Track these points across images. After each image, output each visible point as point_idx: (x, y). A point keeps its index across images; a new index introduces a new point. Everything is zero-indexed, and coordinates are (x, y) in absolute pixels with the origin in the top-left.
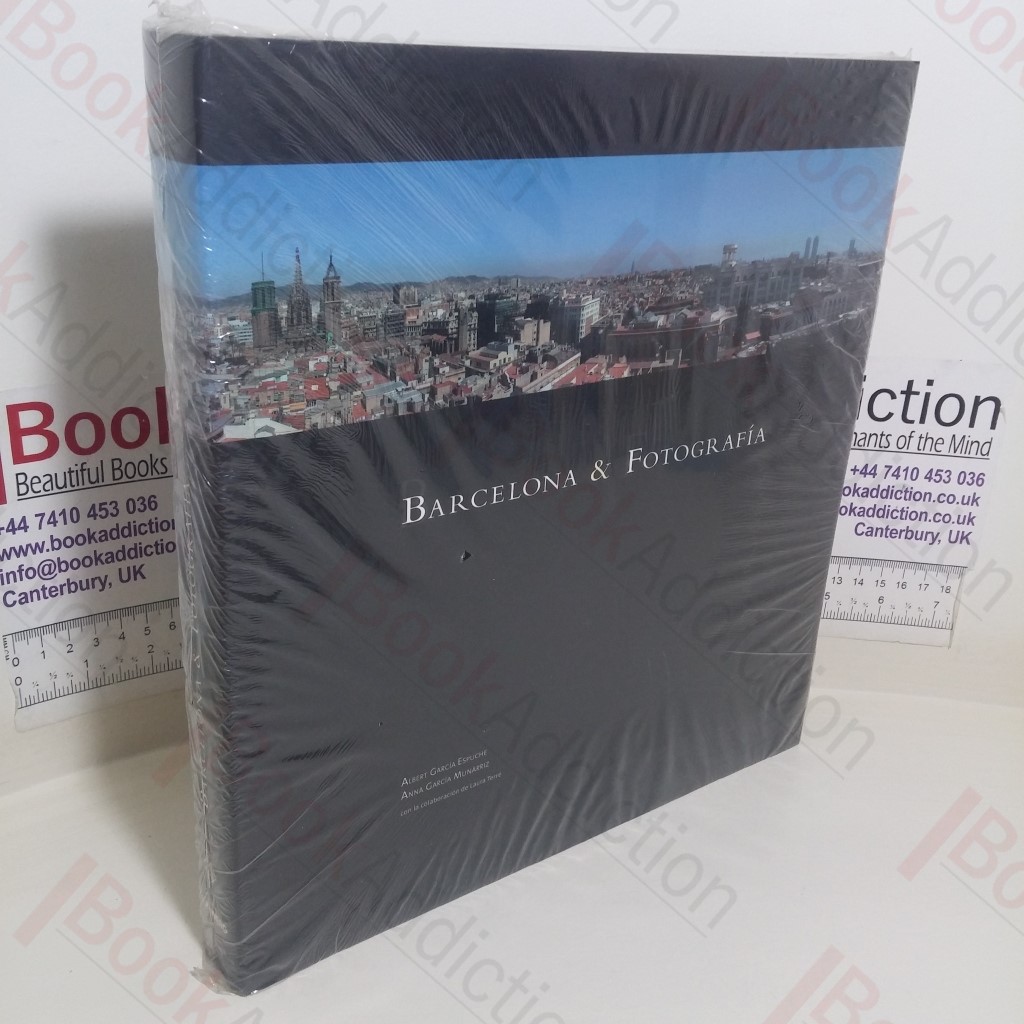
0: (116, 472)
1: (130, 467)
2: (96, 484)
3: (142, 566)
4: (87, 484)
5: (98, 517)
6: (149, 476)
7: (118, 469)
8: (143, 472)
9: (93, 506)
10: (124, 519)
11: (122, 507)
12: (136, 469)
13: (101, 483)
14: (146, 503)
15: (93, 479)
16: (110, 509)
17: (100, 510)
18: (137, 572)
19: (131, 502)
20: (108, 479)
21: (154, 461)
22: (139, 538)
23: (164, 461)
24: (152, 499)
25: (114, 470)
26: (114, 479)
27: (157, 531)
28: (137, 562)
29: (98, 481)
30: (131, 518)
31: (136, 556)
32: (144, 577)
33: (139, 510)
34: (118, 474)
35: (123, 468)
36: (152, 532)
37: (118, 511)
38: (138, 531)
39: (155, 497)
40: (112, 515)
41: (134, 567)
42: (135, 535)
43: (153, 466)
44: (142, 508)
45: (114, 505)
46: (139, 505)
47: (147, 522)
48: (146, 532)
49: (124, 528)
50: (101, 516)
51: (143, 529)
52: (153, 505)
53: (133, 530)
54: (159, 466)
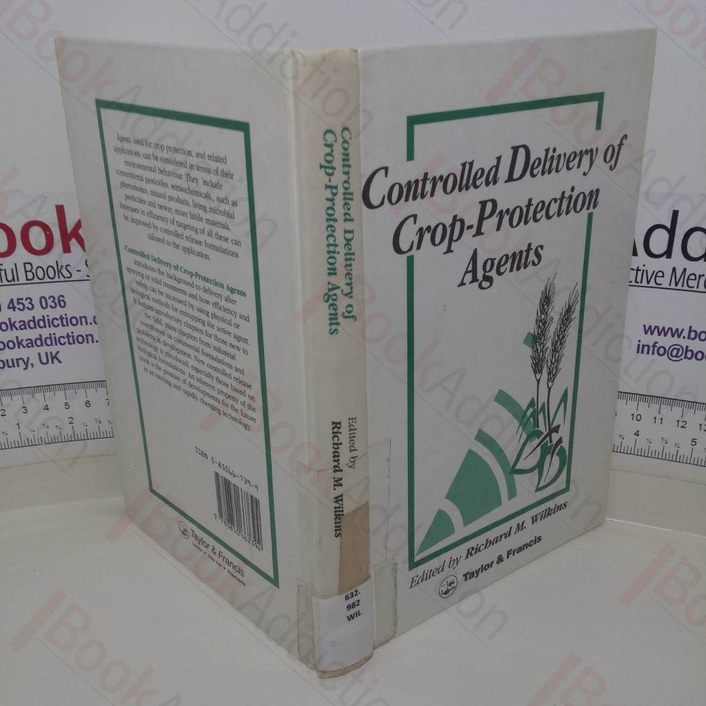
0: (28, 273)
1: (40, 271)
2: (13, 283)
3: (58, 352)
4: (5, 282)
5: (17, 310)
6: (57, 279)
7: (30, 271)
8: (52, 276)
9: (12, 301)
10: (38, 313)
11: (36, 302)
12: (46, 273)
13: (16, 282)
14: (56, 301)
15: (10, 278)
16: (27, 303)
17: (18, 303)
18: (55, 357)
19: (43, 300)
20: (22, 279)
21: (59, 268)
22: (53, 330)
23: (68, 267)
24: (61, 298)
25: (26, 271)
26: (27, 280)
27: (68, 325)
28: (54, 349)
29: (14, 279)
30: (45, 312)
31: (52, 344)
32: (60, 362)
33: (51, 306)
34: (30, 275)
35: (34, 271)
36: (64, 326)
37: (33, 305)
38: (51, 323)
39: (63, 297)
40: (28, 308)
41: (51, 353)
42: (50, 327)
43: (59, 271)
44: (53, 305)
45: (29, 301)
46: (50, 302)
47: (58, 317)
48: (59, 325)
49: (39, 320)
50: (19, 309)
51: (56, 322)
52: (62, 304)
53: (46, 322)
54: (64, 271)
